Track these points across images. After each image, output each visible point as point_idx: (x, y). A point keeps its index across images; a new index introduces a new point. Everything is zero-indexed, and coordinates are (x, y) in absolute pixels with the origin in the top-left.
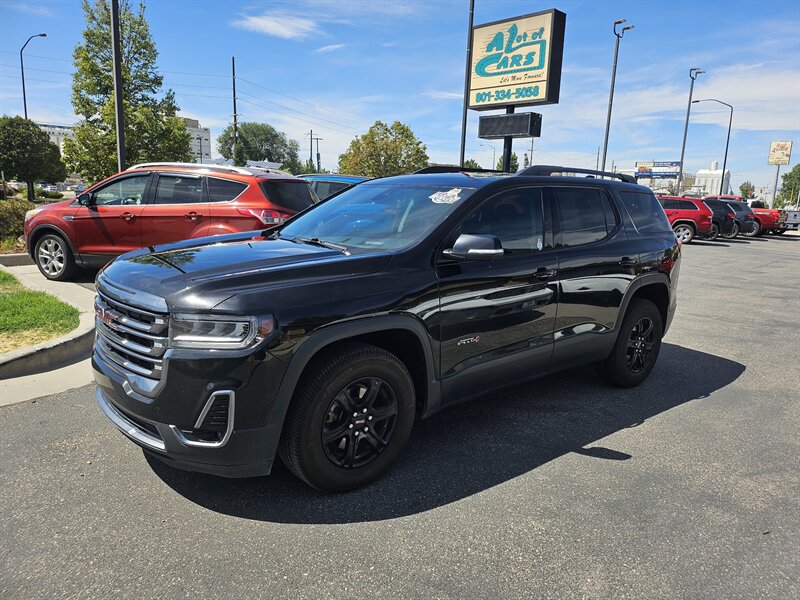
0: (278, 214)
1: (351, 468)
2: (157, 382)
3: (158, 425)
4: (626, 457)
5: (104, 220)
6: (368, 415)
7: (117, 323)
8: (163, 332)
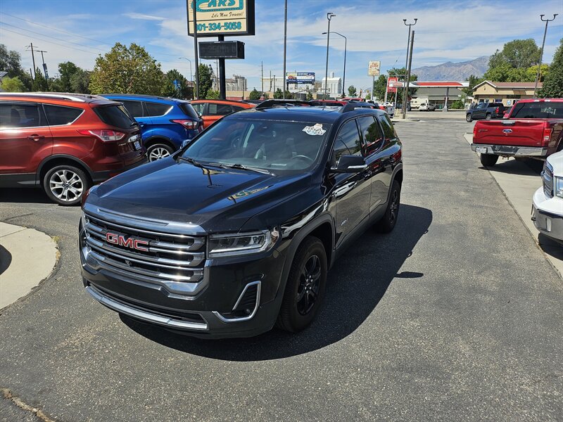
1: (306, 314)
2: (197, 284)
3: (201, 314)
4: (421, 275)
6: (311, 278)
7: (149, 246)
8: (202, 249)
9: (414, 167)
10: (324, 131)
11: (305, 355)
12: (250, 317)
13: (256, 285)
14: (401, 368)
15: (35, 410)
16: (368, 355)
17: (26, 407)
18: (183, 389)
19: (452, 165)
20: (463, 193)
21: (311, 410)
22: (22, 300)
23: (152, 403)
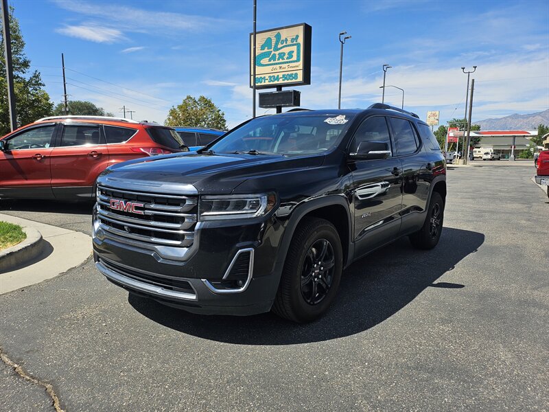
0: (162, 151)
1: (314, 304)
2: (186, 249)
3: (191, 281)
4: (463, 286)
5: (17, 161)
6: (321, 266)
7: (143, 209)
8: (193, 210)
9: (471, 200)
10: (346, 121)
11: (306, 344)
12: (242, 289)
13: (249, 253)
14: (419, 367)
15: (16, 366)
16: (382, 351)
17: (10, 362)
18: (165, 362)
19: (514, 200)
20: (523, 222)
21: (298, 395)
22: (47, 281)
23: (129, 370)
